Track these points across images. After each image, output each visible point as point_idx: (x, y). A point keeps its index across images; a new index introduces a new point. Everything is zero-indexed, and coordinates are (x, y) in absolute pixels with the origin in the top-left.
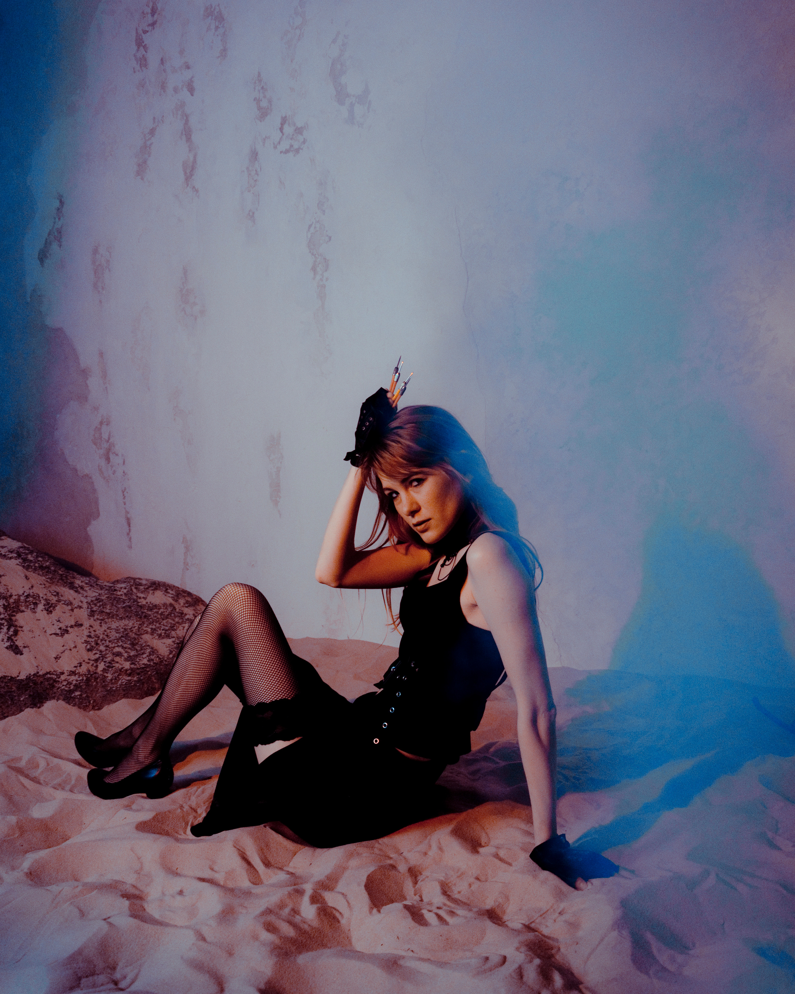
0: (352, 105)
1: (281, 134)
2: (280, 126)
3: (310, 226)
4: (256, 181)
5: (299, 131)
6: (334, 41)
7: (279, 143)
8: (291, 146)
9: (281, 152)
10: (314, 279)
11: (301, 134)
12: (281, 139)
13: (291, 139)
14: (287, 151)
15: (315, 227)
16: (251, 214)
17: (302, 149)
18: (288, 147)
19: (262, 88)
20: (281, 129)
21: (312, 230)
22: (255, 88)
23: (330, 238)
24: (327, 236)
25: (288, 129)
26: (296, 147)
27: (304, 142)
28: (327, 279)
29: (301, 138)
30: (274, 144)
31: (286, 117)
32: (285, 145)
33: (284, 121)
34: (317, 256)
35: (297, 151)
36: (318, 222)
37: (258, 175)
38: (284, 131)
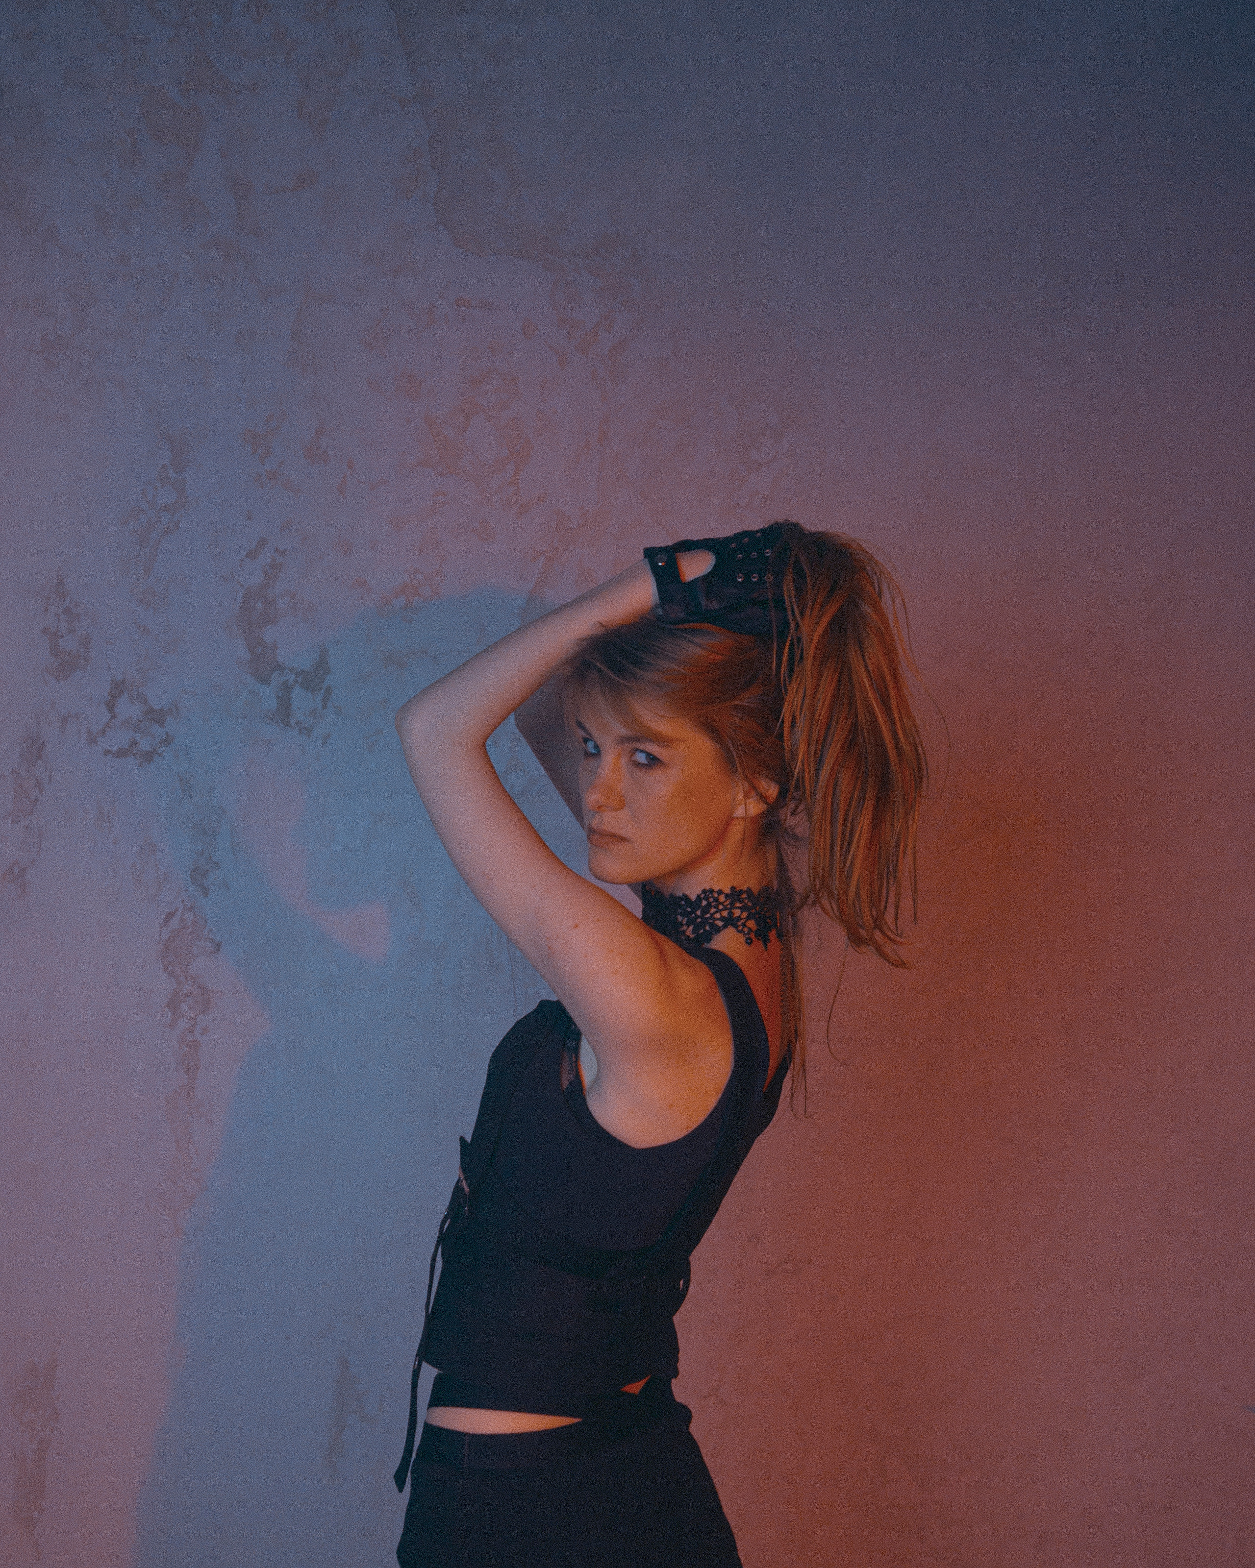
0: (287, 688)
1: (109, 716)
2: (108, 698)
3: (169, 916)
4: (36, 802)
5: (158, 716)
6: (252, 555)
7: (103, 732)
8: (134, 744)
9: (107, 752)
10: (172, 1026)
11: (162, 724)
12: (108, 725)
13: (134, 729)
14: (121, 753)
15: (182, 920)
16: (17, 872)
17: (161, 755)
18: (125, 745)
19: (67, 611)
20: (111, 706)
21: (174, 923)
22: (46, 610)
23: (218, 946)
24: (212, 940)
25: (126, 708)
26: (145, 745)
27: (167, 741)
28: (205, 1031)
29: (159, 732)
30: (89, 732)
31: (123, 682)
32: (118, 739)
33: (118, 689)
34: (182, 979)
35: (148, 757)
36: (191, 909)
37: (41, 790)
38: (116, 710)
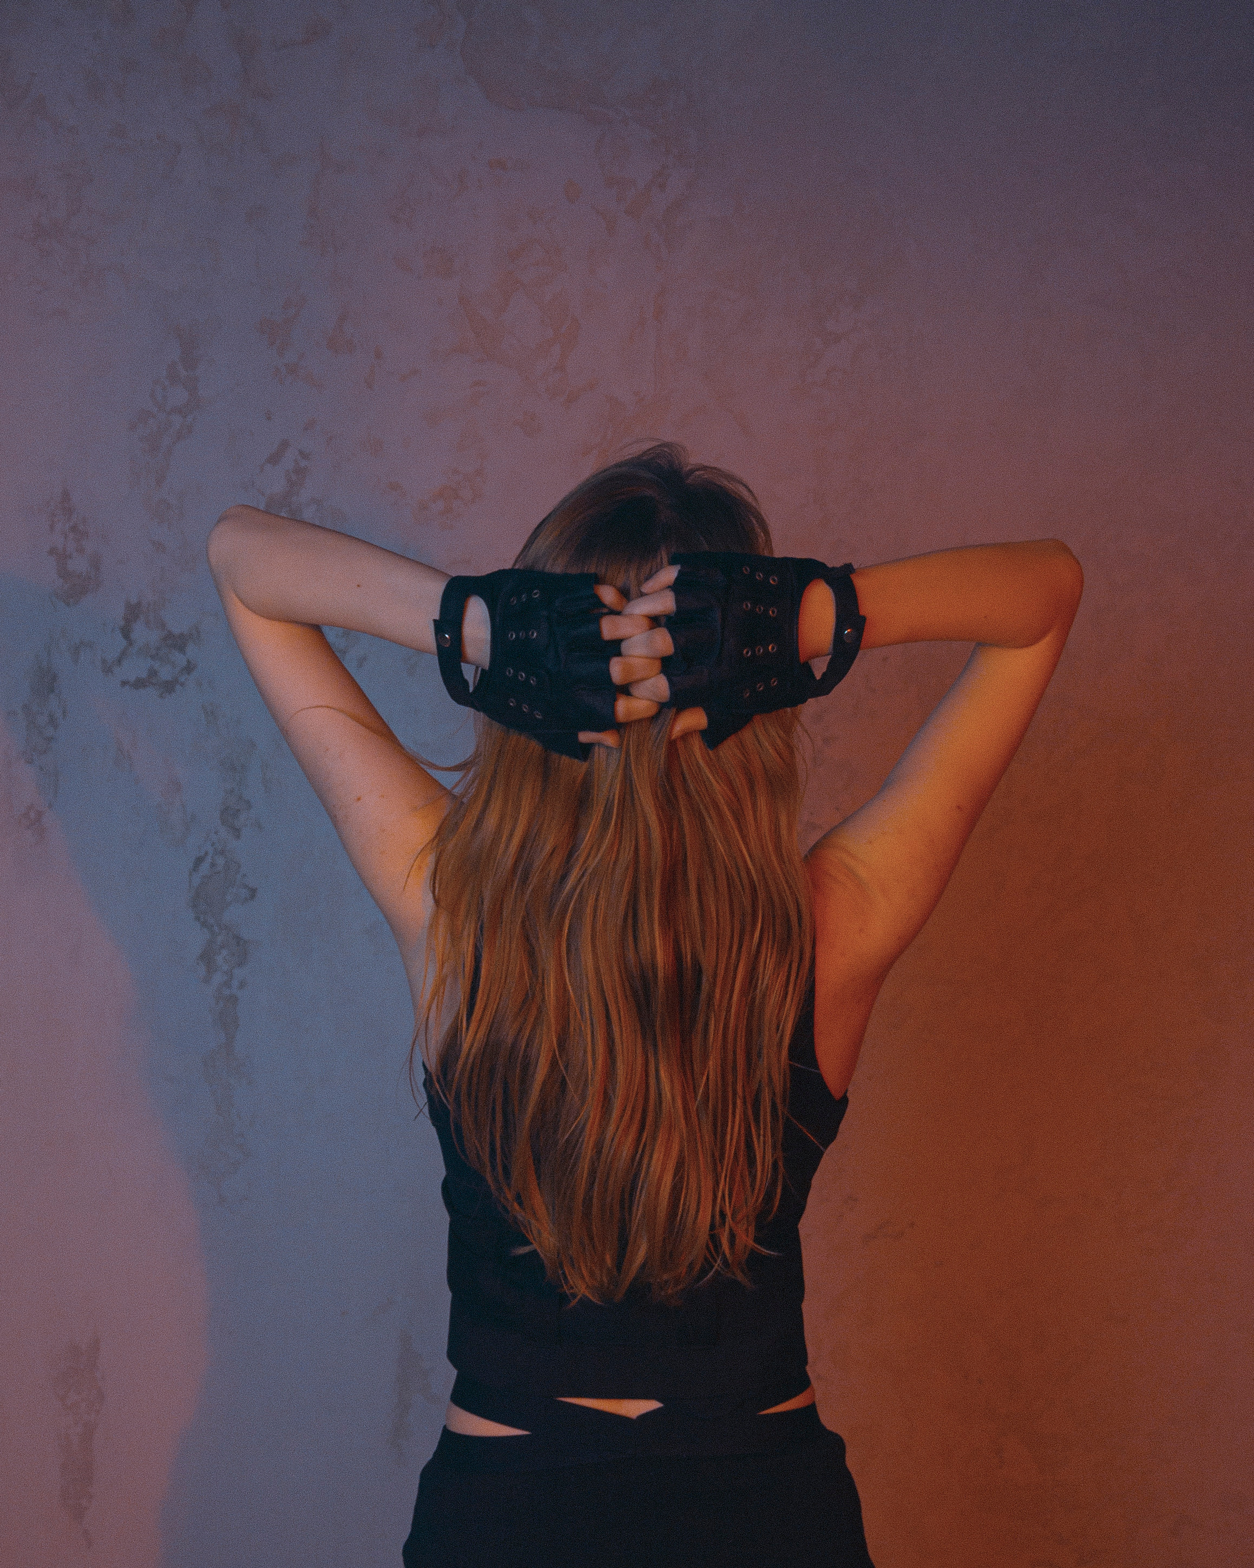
1: (124, 643)
2: (123, 624)
3: (199, 861)
4: (50, 739)
5: (177, 642)
6: (274, 459)
7: (119, 661)
8: (153, 673)
9: (124, 683)
10: (207, 980)
11: (182, 649)
12: (124, 654)
13: (152, 657)
14: (139, 684)
15: (213, 865)
16: (32, 815)
17: (182, 684)
18: (144, 675)
19: (74, 529)
20: (126, 633)
21: (205, 868)
22: (52, 527)
23: (253, 893)
24: (246, 886)
25: (143, 634)
26: (165, 673)
27: (189, 668)
28: (242, 985)
29: (180, 659)
30: (104, 661)
31: (139, 604)
32: (135, 668)
33: (133, 612)
34: (216, 929)
35: (169, 687)
36: (222, 853)
37: (56, 727)
38: (134, 636)
